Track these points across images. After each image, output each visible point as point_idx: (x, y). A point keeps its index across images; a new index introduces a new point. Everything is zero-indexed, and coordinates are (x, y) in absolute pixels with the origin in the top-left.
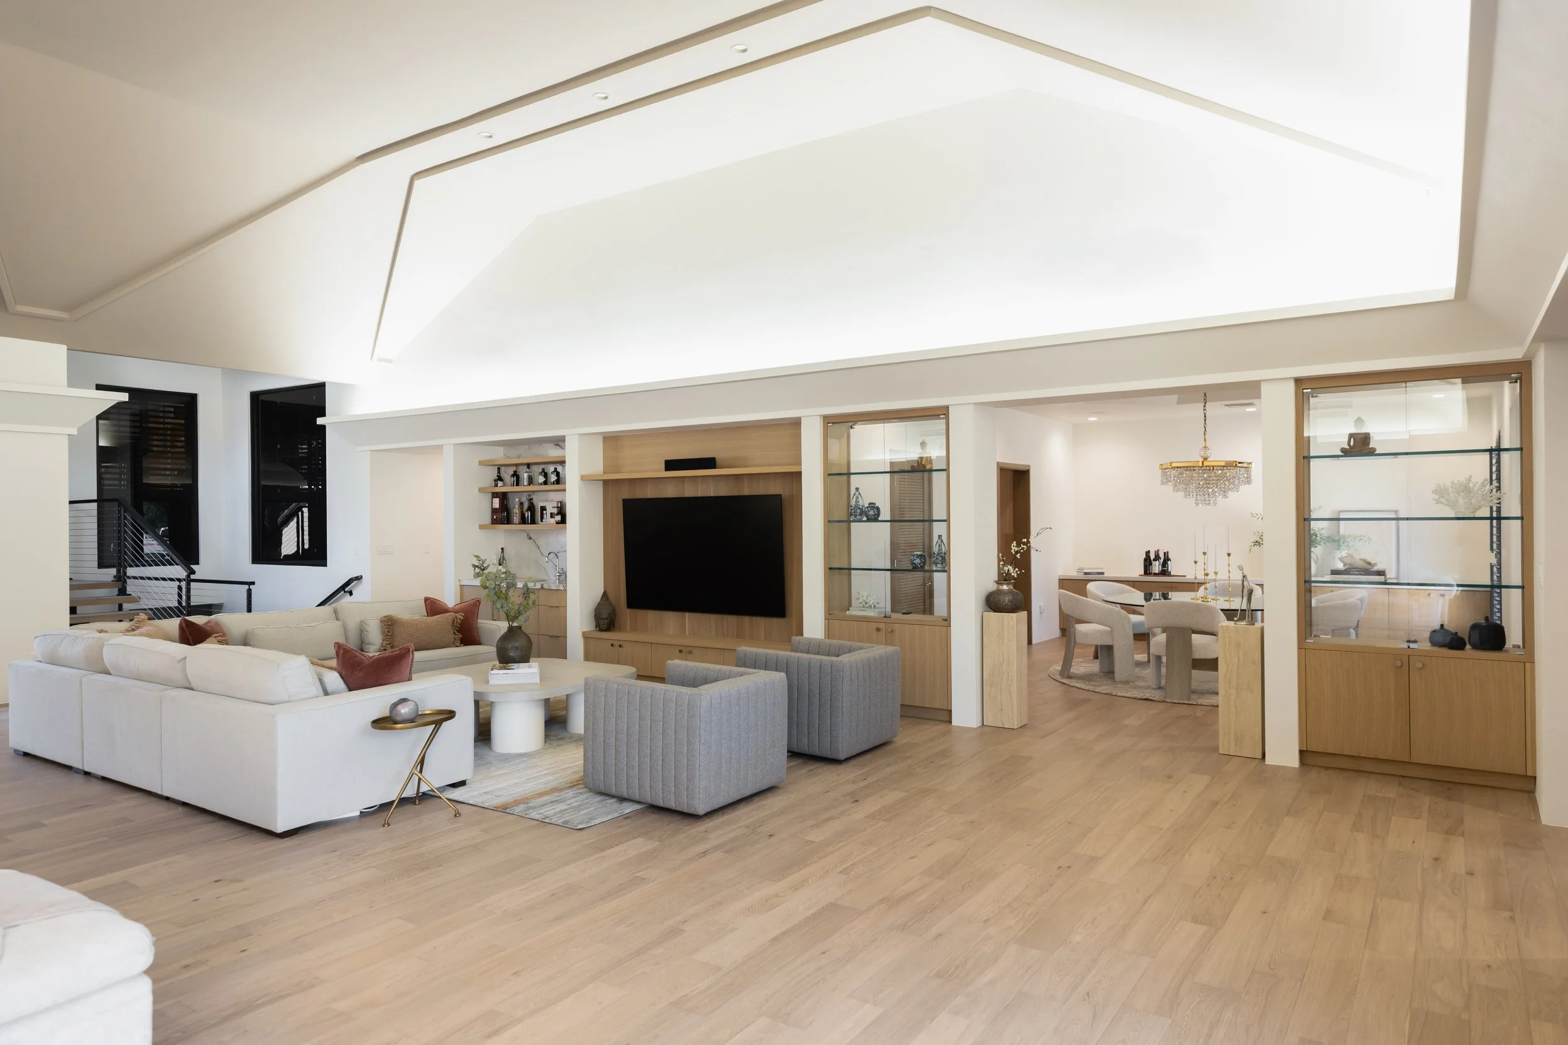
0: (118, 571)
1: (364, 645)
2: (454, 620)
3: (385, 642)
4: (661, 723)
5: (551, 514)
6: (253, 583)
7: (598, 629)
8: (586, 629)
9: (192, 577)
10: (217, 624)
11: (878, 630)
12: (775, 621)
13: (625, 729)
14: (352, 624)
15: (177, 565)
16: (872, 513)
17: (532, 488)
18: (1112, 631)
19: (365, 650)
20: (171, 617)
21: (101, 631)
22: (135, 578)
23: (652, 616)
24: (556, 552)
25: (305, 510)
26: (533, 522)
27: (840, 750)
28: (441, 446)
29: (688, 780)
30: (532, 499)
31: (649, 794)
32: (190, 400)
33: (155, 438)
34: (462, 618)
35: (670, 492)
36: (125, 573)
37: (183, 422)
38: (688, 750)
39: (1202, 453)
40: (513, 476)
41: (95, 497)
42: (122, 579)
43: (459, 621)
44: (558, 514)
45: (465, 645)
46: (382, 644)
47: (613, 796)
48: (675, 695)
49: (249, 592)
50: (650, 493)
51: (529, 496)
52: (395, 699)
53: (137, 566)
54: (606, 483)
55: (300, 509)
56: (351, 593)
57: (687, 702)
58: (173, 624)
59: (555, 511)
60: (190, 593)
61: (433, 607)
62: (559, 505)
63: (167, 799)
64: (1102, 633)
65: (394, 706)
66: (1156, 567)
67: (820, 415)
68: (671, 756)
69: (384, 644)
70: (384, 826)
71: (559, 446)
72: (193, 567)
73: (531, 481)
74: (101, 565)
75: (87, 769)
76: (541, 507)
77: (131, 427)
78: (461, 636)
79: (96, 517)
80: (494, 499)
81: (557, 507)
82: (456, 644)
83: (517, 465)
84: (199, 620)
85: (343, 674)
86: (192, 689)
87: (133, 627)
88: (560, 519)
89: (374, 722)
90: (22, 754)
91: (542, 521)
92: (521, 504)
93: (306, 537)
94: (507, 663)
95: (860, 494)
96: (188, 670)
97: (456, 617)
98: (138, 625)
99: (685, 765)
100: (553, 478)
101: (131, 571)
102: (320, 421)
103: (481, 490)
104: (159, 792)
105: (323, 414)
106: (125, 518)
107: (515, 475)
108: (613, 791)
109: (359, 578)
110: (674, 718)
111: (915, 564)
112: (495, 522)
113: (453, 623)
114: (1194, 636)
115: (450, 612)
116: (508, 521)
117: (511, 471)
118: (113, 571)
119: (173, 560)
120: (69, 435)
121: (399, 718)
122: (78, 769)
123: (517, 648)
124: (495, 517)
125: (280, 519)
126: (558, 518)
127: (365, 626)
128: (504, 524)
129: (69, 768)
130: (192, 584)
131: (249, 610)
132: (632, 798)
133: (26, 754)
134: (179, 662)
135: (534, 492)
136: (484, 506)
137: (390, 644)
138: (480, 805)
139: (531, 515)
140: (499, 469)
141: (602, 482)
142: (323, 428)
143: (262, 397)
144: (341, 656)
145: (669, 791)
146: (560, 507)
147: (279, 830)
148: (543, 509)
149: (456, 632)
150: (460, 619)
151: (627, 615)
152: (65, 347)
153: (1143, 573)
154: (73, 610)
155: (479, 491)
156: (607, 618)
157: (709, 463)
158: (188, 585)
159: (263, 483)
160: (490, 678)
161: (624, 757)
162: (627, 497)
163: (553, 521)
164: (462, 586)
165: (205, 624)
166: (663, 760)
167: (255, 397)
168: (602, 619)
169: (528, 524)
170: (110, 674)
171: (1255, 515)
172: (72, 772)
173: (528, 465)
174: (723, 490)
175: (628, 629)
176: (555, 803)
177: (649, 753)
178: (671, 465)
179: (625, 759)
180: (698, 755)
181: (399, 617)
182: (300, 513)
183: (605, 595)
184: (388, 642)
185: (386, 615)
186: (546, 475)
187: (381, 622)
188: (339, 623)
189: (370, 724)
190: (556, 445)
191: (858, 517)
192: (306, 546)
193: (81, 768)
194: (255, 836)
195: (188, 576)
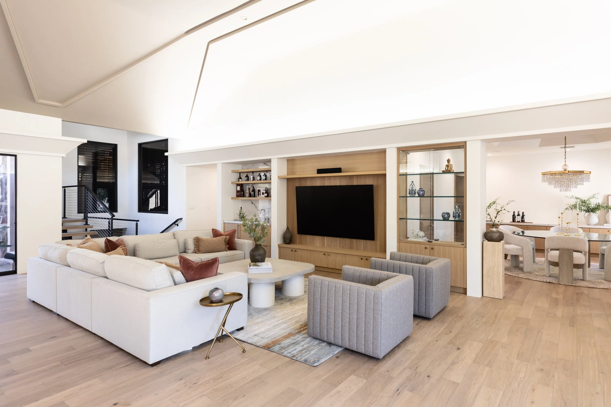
0: (85, 215)
1: (186, 250)
2: (225, 239)
3: (195, 249)
4: (356, 305)
5: (263, 193)
6: (138, 221)
7: (285, 243)
8: (279, 243)
9: (114, 218)
10: (122, 240)
11: (426, 248)
12: (369, 242)
13: (333, 307)
14: (181, 240)
15: (107, 212)
16: (421, 193)
17: (254, 182)
18: (522, 249)
19: (187, 252)
20: (102, 237)
21: (68, 245)
22: (91, 217)
23: (309, 238)
24: (264, 209)
25: (159, 191)
26: (254, 197)
27: (431, 313)
28: (216, 164)
29: (373, 338)
30: (254, 187)
31: (348, 343)
32: (114, 147)
33: (102, 164)
34: (229, 238)
35: (318, 183)
36: (87, 216)
37: (112, 157)
38: (373, 322)
39: (564, 167)
40: (246, 177)
41: (77, 185)
42: (86, 218)
43: (227, 240)
44: (266, 193)
45: (230, 250)
46: (194, 249)
47: (324, 341)
48: (365, 290)
49: (137, 224)
50: (309, 184)
51: (252, 185)
52: (212, 288)
53: (94, 213)
54: (288, 180)
55: (157, 191)
56: (178, 225)
57: (373, 295)
58: (101, 241)
59: (264, 192)
60: (113, 225)
61: (216, 233)
62: (266, 189)
63: (94, 334)
64: (517, 249)
65: (212, 292)
66: (518, 219)
67: (396, 147)
68: (362, 324)
69: (195, 250)
70: (206, 359)
71: (266, 164)
72: (114, 213)
73: (254, 179)
74: (79, 212)
75: (58, 313)
76: (258, 190)
77: (93, 157)
78: (228, 246)
79: (77, 193)
80: (237, 187)
81: (265, 190)
82: (226, 250)
83: (248, 172)
84: (114, 239)
85: (183, 272)
86: (107, 278)
87: (84, 242)
88: (267, 195)
89: (202, 301)
90: (32, 301)
91: (258, 196)
92: (249, 189)
93: (159, 202)
94: (256, 262)
95: (414, 184)
96: (105, 269)
97: (226, 238)
98: (86, 241)
99: (372, 330)
100: (263, 178)
101: (89, 215)
102: (166, 154)
103: (232, 183)
104: (90, 330)
105: (167, 151)
106: (87, 193)
107: (247, 176)
108: (325, 339)
109: (181, 219)
110: (364, 303)
111: (445, 217)
112: (237, 196)
113: (225, 240)
114: (574, 253)
115: (223, 235)
116: (244, 196)
117: (245, 175)
118: (83, 215)
119: (106, 211)
120: (62, 157)
121: (214, 299)
122: (55, 312)
123: (260, 255)
124: (238, 194)
125: (148, 196)
126: (266, 195)
127: (187, 241)
128: (242, 197)
129: (51, 311)
130: (114, 220)
131: (137, 234)
132: (337, 344)
133: (33, 302)
134: (101, 264)
135: (254, 184)
136: (233, 190)
137: (197, 250)
138: (254, 344)
139: (254, 194)
140: (240, 174)
141: (286, 179)
142: (167, 157)
143: (143, 146)
144: (182, 263)
145: (360, 343)
146: (267, 190)
147: (151, 362)
148: (259, 191)
149: (226, 244)
150: (228, 239)
151: (298, 237)
152: (61, 120)
153: (512, 221)
154: (64, 231)
155: (231, 183)
156: (289, 238)
157: (339, 170)
158: (112, 221)
159: (143, 182)
160: (249, 271)
161: (332, 322)
162: (298, 185)
163: (263, 196)
164: (224, 223)
165: (117, 241)
166: (357, 326)
167: (140, 145)
168: (287, 239)
169: (253, 197)
170: (70, 267)
171: (567, 197)
172: (52, 313)
173: (253, 172)
174: (344, 183)
175: (298, 243)
176: (294, 345)
177: (348, 321)
178: (320, 171)
179: (333, 323)
180: (380, 325)
181: (202, 237)
182: (157, 192)
183: (288, 228)
184: (197, 249)
185: (196, 237)
186: (260, 177)
187: (194, 239)
188: (176, 240)
189: (199, 302)
190: (264, 164)
191: (413, 195)
192: (159, 205)
193: (56, 312)
194: (138, 364)
195: (112, 218)
